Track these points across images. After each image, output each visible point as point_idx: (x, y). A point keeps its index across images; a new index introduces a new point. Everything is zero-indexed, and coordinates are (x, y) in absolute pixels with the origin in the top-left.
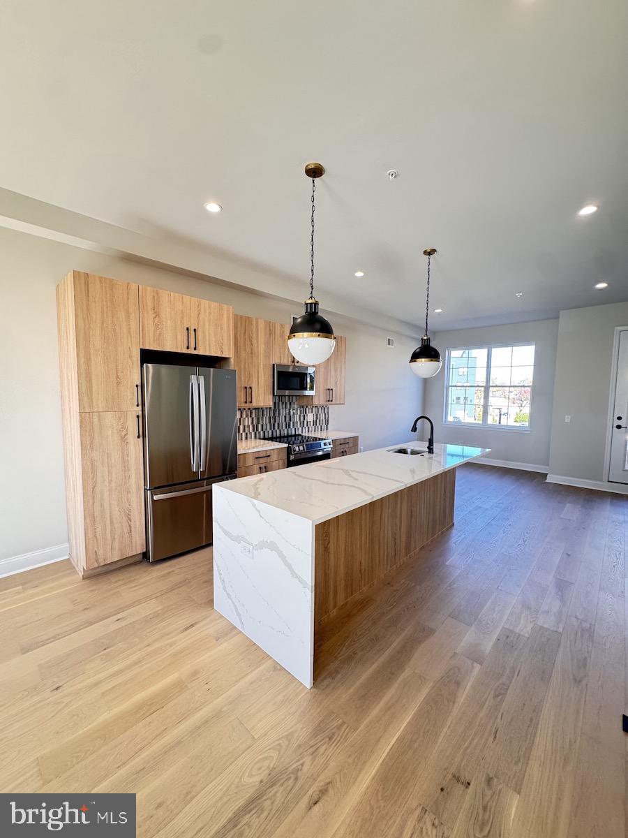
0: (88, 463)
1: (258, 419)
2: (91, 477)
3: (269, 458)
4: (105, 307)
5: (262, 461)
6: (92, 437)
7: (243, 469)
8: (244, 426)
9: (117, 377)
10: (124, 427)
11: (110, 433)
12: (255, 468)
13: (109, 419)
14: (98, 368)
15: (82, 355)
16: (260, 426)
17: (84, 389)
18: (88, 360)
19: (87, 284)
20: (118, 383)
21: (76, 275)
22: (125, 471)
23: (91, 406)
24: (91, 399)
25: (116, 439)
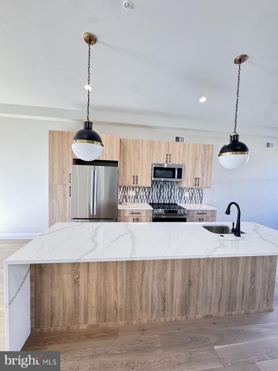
0: (51, 204)
1: (149, 193)
2: (52, 210)
3: (139, 214)
4: (59, 143)
5: (134, 215)
6: (53, 194)
7: (123, 218)
8: (141, 196)
9: (63, 170)
10: (65, 191)
11: (59, 193)
12: (131, 218)
13: (59, 187)
14: (56, 167)
15: (50, 162)
16: (150, 197)
17: (51, 175)
18: (53, 164)
19: (53, 135)
20: (63, 173)
21: (50, 131)
22: (65, 209)
23: (53, 182)
24: (53, 179)
25: (62, 195)
